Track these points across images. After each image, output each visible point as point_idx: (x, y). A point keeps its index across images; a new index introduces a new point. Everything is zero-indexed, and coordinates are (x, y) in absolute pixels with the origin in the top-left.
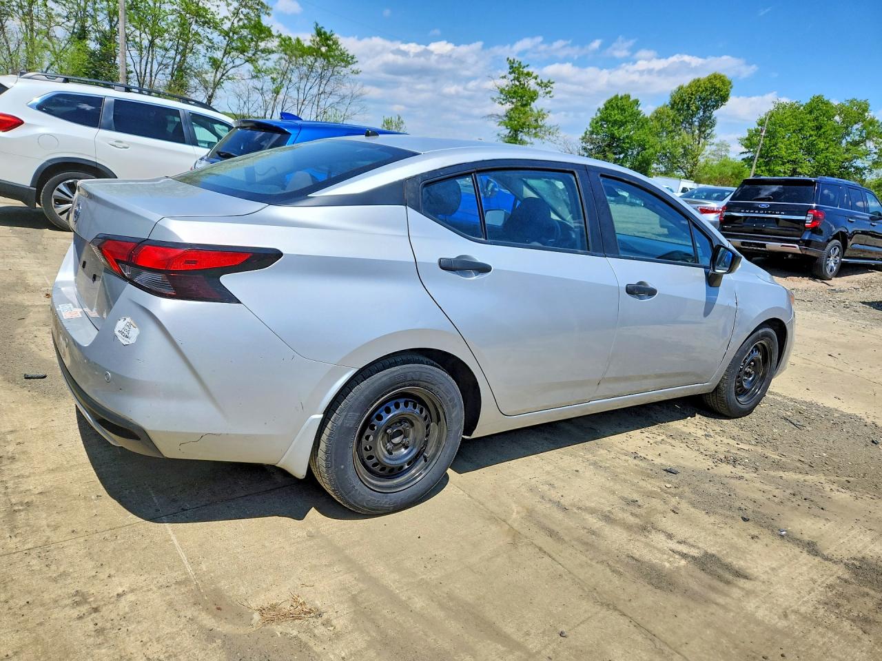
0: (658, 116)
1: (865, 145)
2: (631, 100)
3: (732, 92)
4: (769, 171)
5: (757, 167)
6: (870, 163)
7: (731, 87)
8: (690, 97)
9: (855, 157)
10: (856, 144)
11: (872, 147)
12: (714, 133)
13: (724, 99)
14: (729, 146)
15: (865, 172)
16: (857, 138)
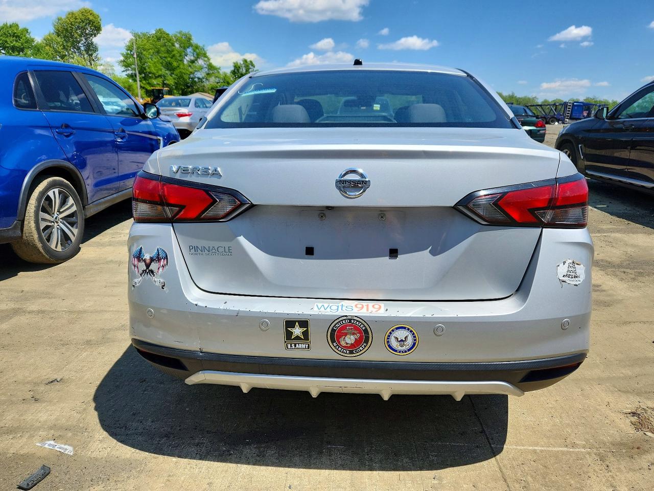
0: (48, 42)
1: (198, 62)
2: (19, 29)
3: (102, 23)
4: (149, 84)
5: (140, 81)
6: (205, 74)
7: (100, 20)
8: (70, 27)
9: (196, 71)
10: (193, 62)
11: (203, 63)
12: (99, 56)
13: (98, 29)
14: (112, 66)
15: (204, 80)
16: (192, 58)
